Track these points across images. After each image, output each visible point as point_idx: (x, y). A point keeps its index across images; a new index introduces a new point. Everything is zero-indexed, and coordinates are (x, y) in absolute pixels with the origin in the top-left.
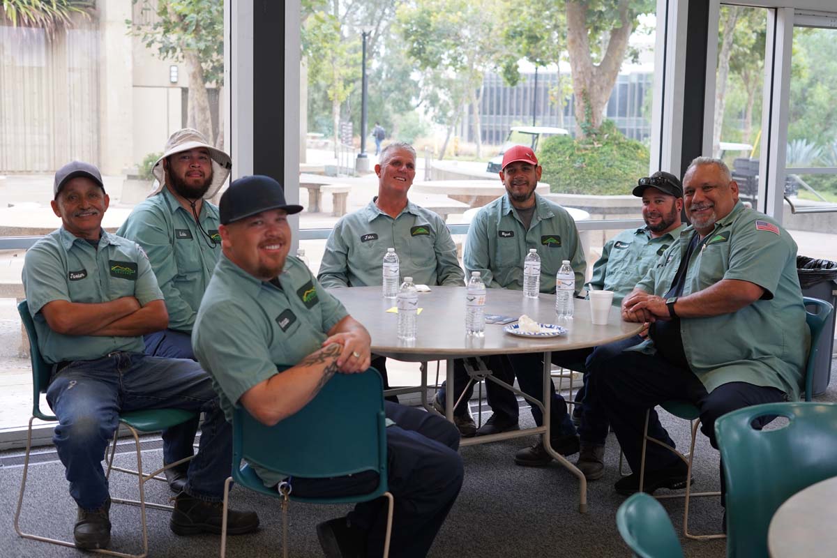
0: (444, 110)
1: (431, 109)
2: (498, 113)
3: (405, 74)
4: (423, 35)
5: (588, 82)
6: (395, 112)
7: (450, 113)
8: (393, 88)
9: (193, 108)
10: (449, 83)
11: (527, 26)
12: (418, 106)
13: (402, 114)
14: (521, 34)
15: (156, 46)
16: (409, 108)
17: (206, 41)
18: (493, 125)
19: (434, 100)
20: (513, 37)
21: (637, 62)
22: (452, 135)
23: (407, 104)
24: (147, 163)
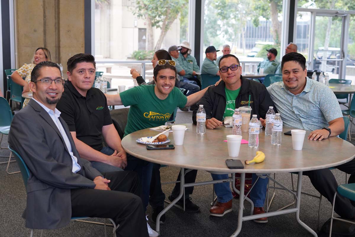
0: (230, 36)
1: (226, 35)
2: (253, 37)
3: (215, 21)
4: (223, 7)
5: (277, 28)
6: (211, 37)
7: (233, 37)
8: (210, 27)
9: (148, 36)
10: (233, 25)
11: (262, 5)
12: (220, 34)
13: (214, 38)
14: (260, 8)
15: (137, 15)
16: (217, 35)
17: (155, 13)
18: (251, 42)
19: (226, 32)
20: (257, 9)
21: (302, 18)
22: (234, 45)
23: (216, 33)
24: (134, 53)
